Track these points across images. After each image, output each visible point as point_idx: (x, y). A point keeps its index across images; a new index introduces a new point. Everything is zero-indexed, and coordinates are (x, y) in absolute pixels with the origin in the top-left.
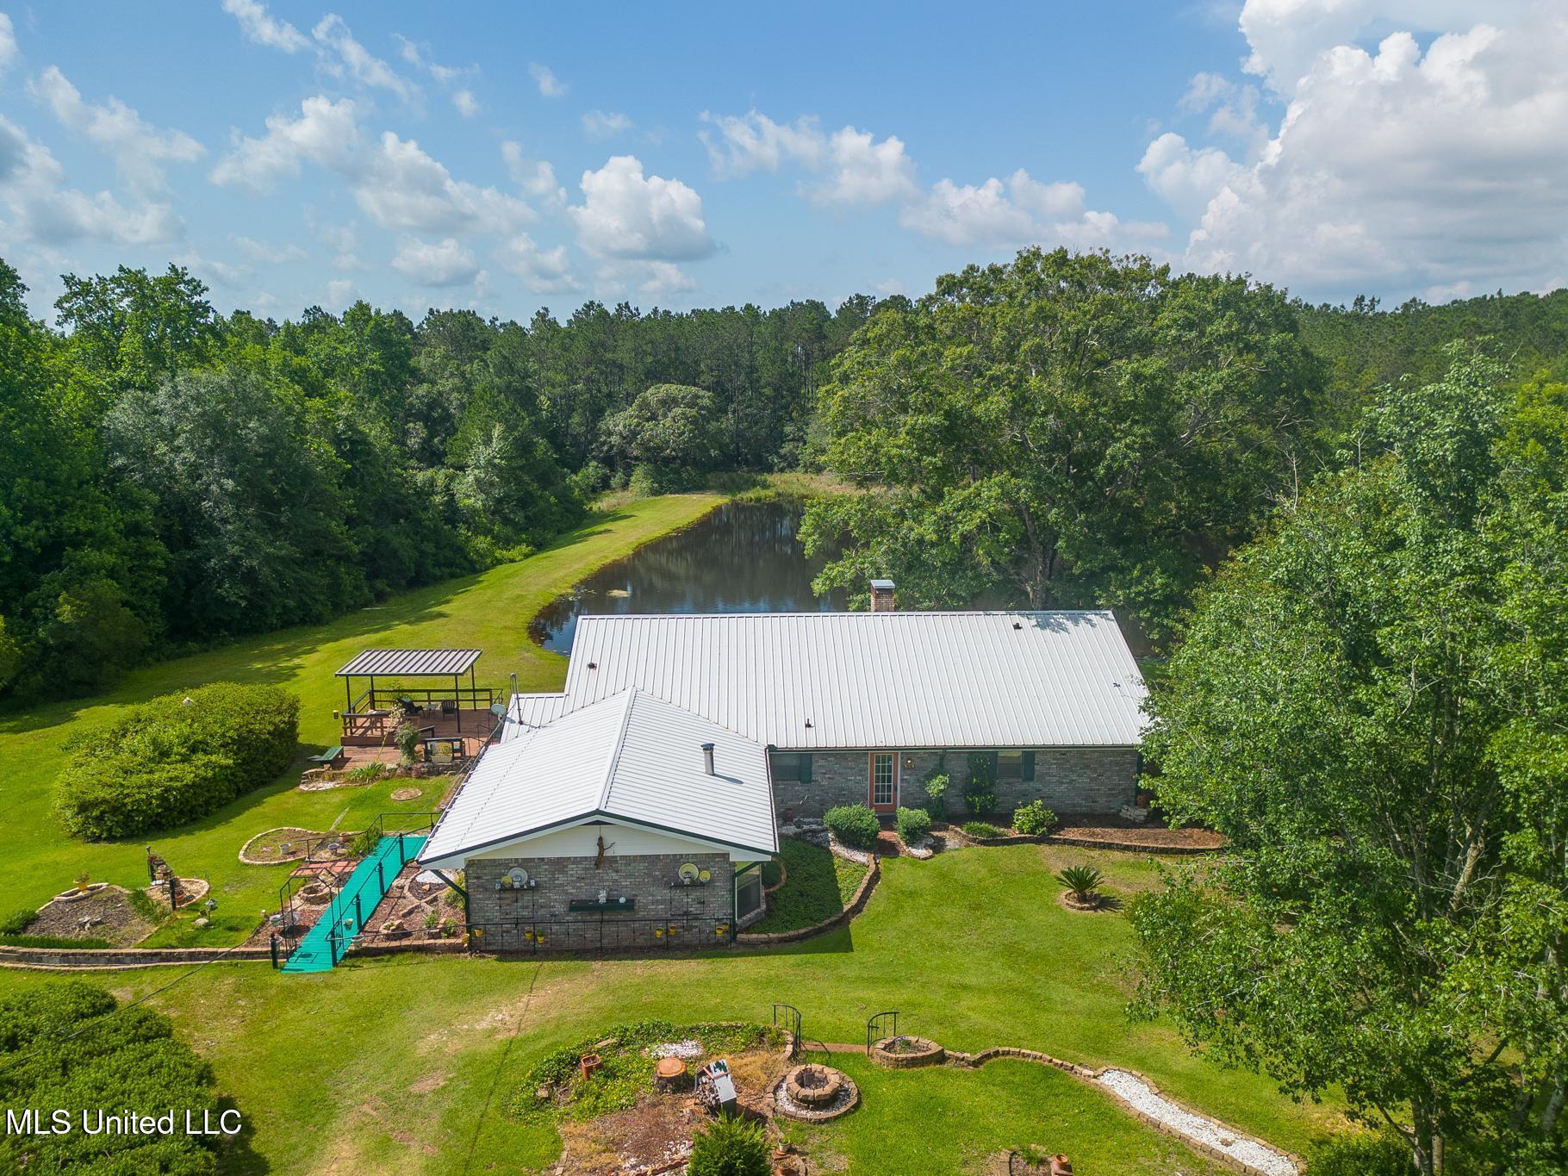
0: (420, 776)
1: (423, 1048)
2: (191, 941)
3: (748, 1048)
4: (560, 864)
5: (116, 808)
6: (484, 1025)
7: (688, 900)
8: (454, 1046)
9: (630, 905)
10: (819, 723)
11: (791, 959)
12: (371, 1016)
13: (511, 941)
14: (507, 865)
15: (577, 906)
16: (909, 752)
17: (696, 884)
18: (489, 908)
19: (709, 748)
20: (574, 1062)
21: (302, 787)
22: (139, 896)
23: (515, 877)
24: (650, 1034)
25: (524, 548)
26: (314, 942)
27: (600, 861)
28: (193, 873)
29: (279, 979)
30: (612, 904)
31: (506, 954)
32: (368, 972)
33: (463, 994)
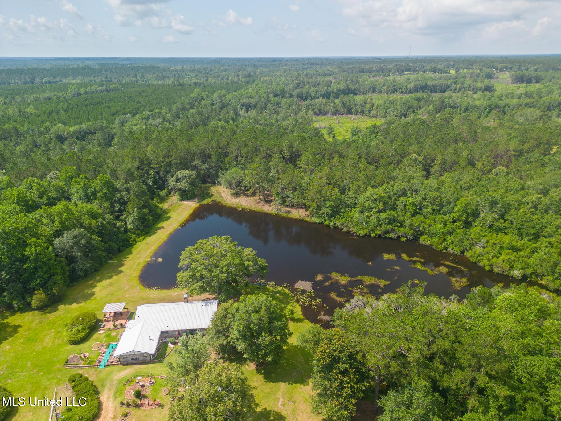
0: (116, 330)
1: (114, 378)
2: (88, 364)
3: (147, 377)
4: (130, 355)
5: (74, 341)
6: (121, 375)
7: (146, 358)
8: (117, 378)
9: (138, 358)
10: (169, 326)
11: (156, 364)
12: (109, 374)
13: (124, 363)
14: (124, 355)
15: (132, 359)
16: (182, 330)
17: (146, 356)
18: (122, 360)
19: (150, 336)
20: (129, 380)
21: (99, 332)
22: (80, 357)
23: (125, 357)
24: (137, 376)
25: (143, 237)
26: (102, 364)
27: (134, 354)
28: (86, 352)
29: (99, 369)
30: (136, 359)
31: (124, 365)
32: (108, 368)
33: (119, 371)
